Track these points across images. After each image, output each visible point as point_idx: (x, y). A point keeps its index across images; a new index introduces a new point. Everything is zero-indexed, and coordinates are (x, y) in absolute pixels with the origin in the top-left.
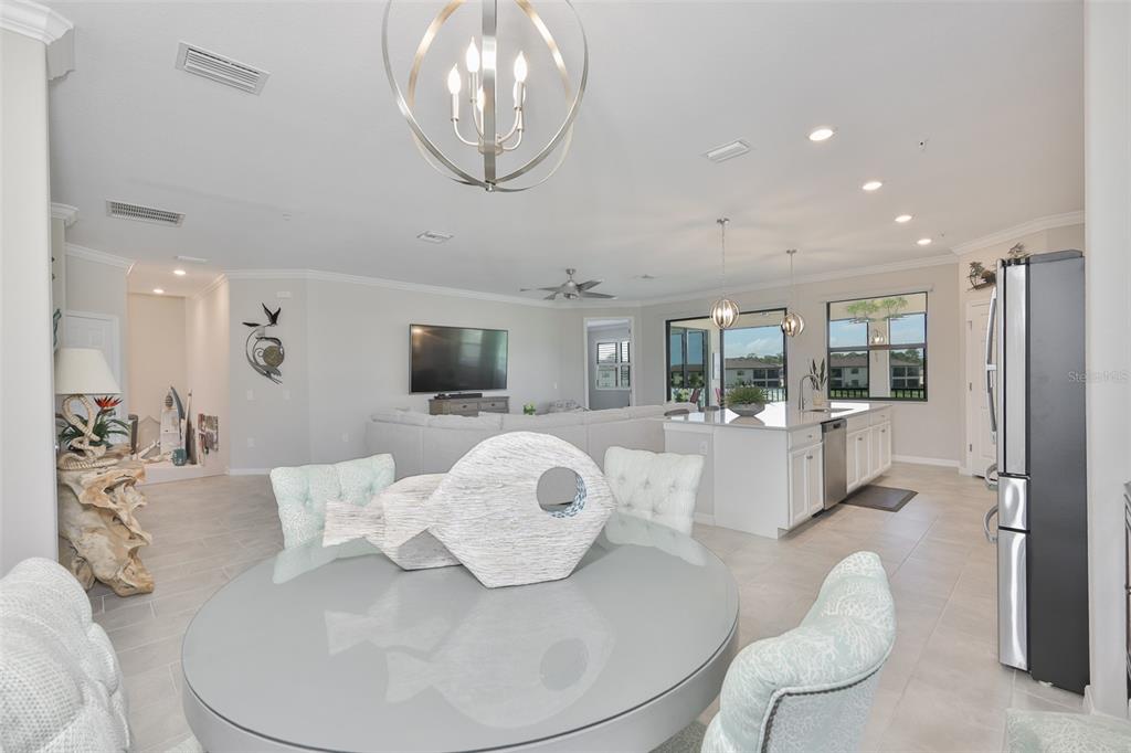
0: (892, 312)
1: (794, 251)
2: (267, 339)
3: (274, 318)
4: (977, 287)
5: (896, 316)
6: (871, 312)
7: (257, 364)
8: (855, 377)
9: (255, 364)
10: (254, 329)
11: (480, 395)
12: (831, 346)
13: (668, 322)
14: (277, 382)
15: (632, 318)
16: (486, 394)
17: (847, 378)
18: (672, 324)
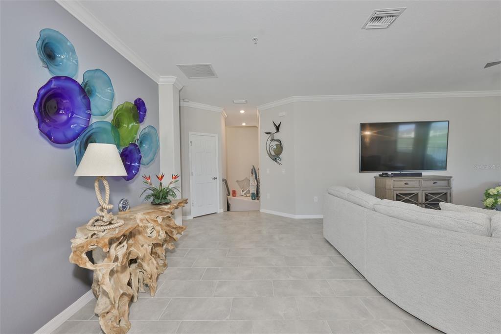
2: (275, 140)
3: (278, 128)
7: (271, 154)
9: (270, 155)
10: (269, 135)
11: (420, 175)
14: (279, 164)
16: (425, 173)
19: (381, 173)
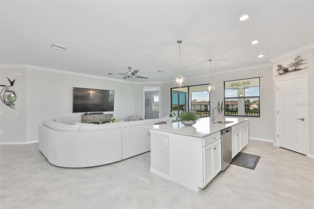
0: (245, 86)
1: (211, 60)
2: (9, 91)
3: (12, 83)
4: (280, 74)
5: (246, 88)
6: (238, 86)
7: (5, 101)
8: (232, 107)
9: (4, 101)
10: (4, 87)
11: (102, 113)
12: (225, 97)
13: (171, 89)
14: (13, 108)
15: (160, 87)
16: (105, 113)
17: (230, 108)
18: (173, 89)
19: (84, 113)
